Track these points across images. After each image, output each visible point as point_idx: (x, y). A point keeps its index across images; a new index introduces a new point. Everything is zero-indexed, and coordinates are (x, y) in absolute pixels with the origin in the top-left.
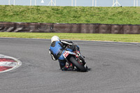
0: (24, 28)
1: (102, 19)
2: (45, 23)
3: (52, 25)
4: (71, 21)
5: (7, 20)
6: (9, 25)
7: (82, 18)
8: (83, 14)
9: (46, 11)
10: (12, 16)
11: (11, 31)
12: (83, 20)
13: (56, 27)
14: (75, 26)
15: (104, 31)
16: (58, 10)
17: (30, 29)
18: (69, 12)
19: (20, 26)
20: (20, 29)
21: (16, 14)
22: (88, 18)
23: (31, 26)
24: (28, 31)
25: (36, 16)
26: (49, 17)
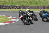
0: (19, 7)
1: (45, 4)
2: (26, 6)
3: (29, 6)
4: (35, 5)
5: (13, 5)
6: (14, 6)
7: (39, 4)
8: (39, 3)
9: (26, 2)
10: (15, 3)
11: (15, 9)
12: (39, 5)
13: (30, 7)
15: (46, 8)
16: (30, 1)
17: (21, 8)
18: (34, 2)
19: (18, 7)
20: (18, 8)
21: (16, 3)
22: (41, 4)
23: (22, 7)
24: (21, 9)
25: (23, 3)
26: (27, 4)
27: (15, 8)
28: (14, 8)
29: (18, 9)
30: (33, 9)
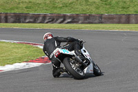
0: (73, 19)
2: (93, 14)
3: (101, 16)
4: (120, 12)
6: (59, 16)
7: (131, 9)
8: (132, 5)
9: (95, 2)
10: (61, 8)
11: (60, 23)
12: (131, 11)
13: (105, 18)
14: (123, 17)
17: (79, 20)
18: (117, 3)
19: (70, 17)
20: (69, 20)
21: (65, 5)
22: (137, 8)
23: (80, 18)
24: (77, 22)
25: (85, 8)
26: (97, 8)
27: (59, 21)
28: (57, 20)
29: (68, 23)
30: (113, 23)
